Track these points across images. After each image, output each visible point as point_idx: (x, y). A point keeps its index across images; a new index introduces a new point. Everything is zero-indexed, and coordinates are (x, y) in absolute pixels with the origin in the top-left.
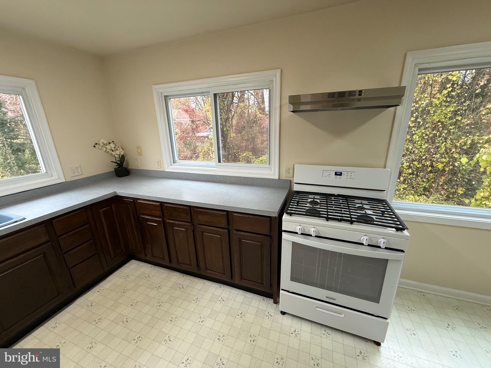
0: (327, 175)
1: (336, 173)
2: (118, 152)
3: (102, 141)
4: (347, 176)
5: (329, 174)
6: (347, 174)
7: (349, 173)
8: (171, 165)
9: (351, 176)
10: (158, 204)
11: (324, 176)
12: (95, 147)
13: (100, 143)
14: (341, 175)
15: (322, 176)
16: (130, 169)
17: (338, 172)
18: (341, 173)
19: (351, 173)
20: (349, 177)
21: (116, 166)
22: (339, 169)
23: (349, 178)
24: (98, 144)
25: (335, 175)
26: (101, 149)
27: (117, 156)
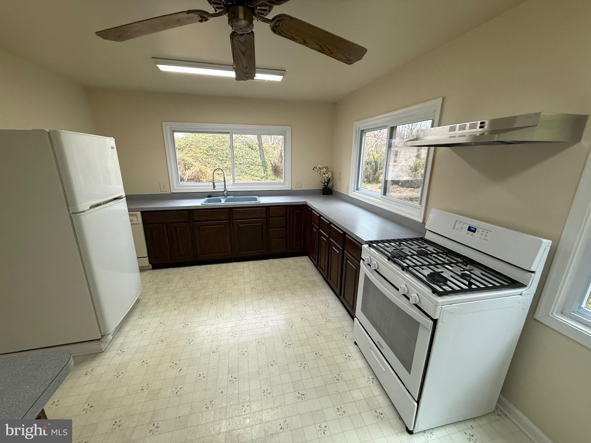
0: (459, 228)
1: (470, 227)
2: (327, 175)
3: (319, 165)
4: (482, 234)
5: (462, 228)
6: (482, 233)
7: (485, 231)
8: (354, 191)
9: (486, 236)
10: (319, 215)
11: (455, 229)
12: (313, 169)
13: (318, 167)
14: (474, 232)
15: (452, 228)
16: (334, 190)
17: (472, 227)
18: (476, 229)
19: (487, 233)
20: (483, 237)
21: (323, 185)
22: (474, 223)
23: (483, 239)
24: (316, 168)
25: (468, 230)
26: (317, 172)
27: (325, 178)
